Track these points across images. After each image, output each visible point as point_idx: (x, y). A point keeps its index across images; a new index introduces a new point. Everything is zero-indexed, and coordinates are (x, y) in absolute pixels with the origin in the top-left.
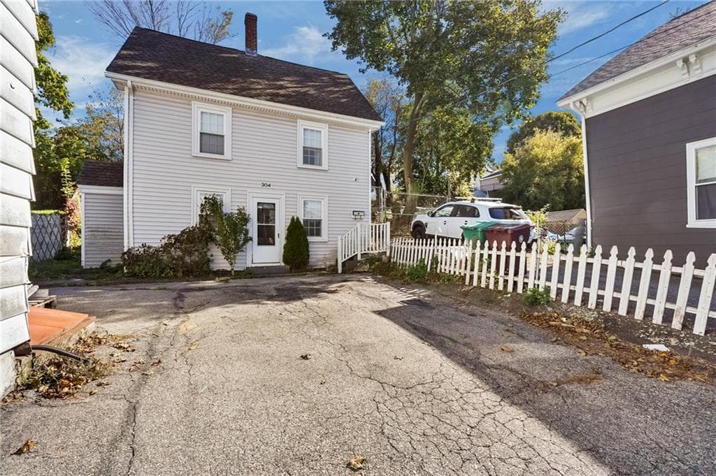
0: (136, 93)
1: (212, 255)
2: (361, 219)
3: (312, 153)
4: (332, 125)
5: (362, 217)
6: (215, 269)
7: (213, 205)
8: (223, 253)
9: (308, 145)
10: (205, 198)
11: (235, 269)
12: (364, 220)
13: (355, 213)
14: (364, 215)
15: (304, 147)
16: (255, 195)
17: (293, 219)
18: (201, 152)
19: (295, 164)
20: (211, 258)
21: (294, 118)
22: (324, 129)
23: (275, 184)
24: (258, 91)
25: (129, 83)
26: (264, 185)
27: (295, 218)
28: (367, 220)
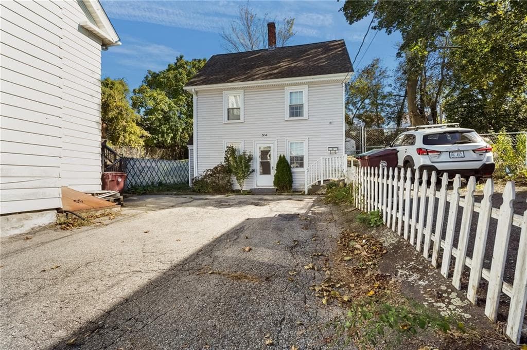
0: (199, 94)
1: (232, 181)
2: (335, 153)
3: (296, 108)
4: (310, 85)
5: (336, 152)
6: (234, 189)
7: (232, 151)
8: (237, 179)
9: (294, 103)
10: (227, 147)
11: (243, 189)
12: (338, 154)
13: (331, 149)
14: (338, 150)
15: (290, 106)
16: (257, 142)
17: (280, 156)
18: (228, 120)
19: (283, 118)
20: (232, 182)
21: (282, 87)
22: (305, 89)
23: (271, 134)
24: (259, 76)
25: (193, 90)
26: (263, 135)
27: (282, 155)
28: (341, 154)
